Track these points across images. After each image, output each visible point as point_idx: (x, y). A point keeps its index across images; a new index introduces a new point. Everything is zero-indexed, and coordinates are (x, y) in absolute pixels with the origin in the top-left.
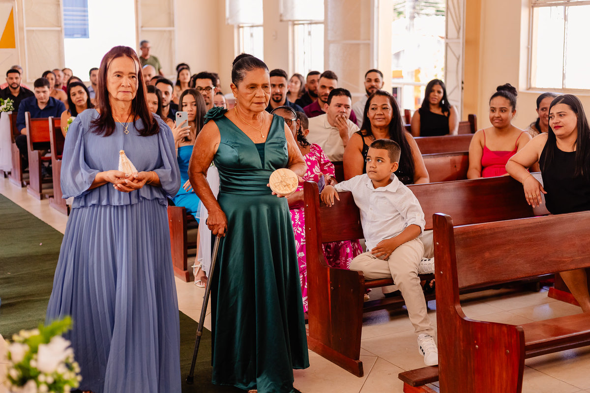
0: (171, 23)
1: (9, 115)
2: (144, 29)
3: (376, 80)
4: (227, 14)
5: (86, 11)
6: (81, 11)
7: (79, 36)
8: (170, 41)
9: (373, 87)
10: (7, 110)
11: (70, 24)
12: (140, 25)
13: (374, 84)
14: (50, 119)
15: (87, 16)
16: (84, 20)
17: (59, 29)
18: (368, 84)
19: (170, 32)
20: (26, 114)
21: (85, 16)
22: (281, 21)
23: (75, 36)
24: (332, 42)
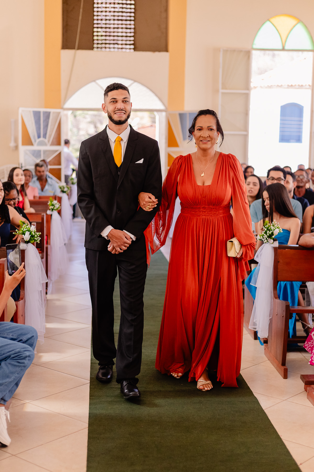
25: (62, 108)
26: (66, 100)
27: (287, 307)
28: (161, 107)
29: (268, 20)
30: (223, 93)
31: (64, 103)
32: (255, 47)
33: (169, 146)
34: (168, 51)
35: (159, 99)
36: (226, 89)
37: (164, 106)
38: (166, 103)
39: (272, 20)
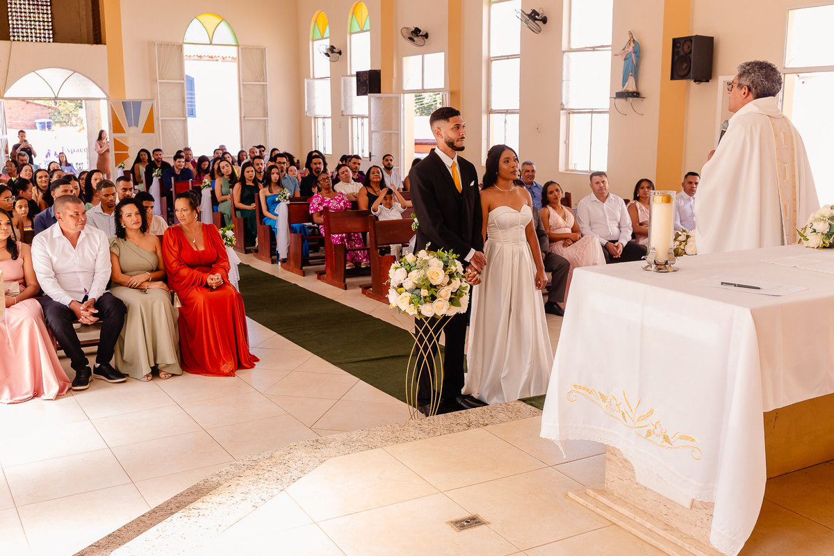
0: (266, 114)
1: (159, 179)
2: (246, 118)
4: (306, 110)
8: (265, 127)
10: (157, 176)
12: (243, 116)
15: (194, 98)
17: (184, 119)
19: (265, 120)
20: (172, 178)
22: (342, 116)
24: (374, 132)
25: (3, 98)
26: (5, 89)
27: (302, 236)
28: (104, 96)
29: (196, 18)
30: (160, 83)
31: (4, 92)
32: (185, 41)
33: (114, 132)
34: (105, 44)
35: (100, 88)
36: (163, 79)
37: (106, 94)
38: (108, 92)
39: (199, 17)
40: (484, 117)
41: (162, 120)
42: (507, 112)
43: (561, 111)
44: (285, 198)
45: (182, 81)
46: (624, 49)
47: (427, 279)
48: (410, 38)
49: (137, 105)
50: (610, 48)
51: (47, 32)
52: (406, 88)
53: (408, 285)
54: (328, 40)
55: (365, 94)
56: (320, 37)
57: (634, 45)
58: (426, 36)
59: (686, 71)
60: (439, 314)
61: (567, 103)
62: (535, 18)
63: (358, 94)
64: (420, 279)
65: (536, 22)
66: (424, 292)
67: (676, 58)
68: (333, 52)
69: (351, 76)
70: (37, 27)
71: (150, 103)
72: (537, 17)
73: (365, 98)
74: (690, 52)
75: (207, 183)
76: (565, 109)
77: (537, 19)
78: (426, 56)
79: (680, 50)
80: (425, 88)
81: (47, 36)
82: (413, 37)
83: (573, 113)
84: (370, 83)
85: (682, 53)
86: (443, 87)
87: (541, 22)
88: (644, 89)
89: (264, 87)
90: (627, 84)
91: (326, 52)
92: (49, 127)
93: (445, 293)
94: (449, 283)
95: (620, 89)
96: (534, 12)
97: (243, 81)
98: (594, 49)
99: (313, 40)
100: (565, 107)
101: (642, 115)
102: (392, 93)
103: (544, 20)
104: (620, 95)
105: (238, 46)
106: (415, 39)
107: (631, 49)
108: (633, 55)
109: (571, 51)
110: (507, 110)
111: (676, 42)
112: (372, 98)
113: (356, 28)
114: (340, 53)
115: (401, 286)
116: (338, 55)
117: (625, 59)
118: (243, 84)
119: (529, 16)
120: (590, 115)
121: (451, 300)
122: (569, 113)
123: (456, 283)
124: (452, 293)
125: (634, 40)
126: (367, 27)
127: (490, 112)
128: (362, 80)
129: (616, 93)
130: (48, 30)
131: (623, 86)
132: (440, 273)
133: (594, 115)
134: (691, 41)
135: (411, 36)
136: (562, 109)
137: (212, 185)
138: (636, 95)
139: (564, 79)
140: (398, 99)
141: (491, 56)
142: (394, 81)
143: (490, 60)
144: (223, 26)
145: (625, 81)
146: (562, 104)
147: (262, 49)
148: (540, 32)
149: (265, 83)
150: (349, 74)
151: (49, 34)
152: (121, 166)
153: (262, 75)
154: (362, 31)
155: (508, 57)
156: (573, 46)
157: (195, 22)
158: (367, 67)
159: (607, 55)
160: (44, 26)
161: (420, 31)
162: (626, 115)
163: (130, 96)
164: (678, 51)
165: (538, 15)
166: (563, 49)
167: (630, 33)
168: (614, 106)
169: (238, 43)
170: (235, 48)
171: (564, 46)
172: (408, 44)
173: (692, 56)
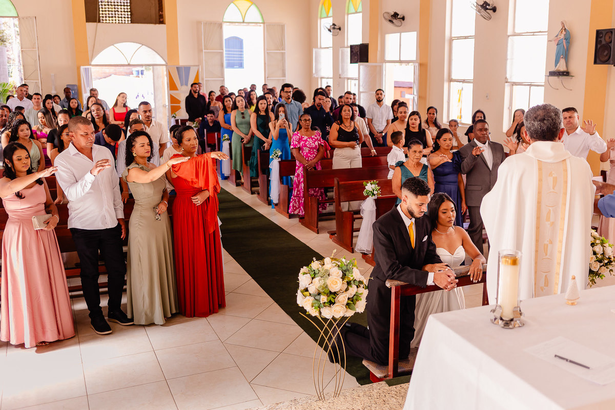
0: (284, 75)
1: (197, 130)
2: (269, 78)
3: (381, 94)
4: (314, 72)
5: (242, 51)
6: (239, 51)
7: (237, 67)
9: (379, 97)
11: (231, 60)
12: (266, 77)
13: (380, 96)
14: (216, 134)
15: (243, 55)
16: (241, 57)
17: (222, 79)
18: (377, 97)
20: (205, 130)
21: (241, 55)
22: (340, 78)
23: (235, 67)
24: (363, 92)
25: (91, 65)
26: (92, 58)
27: (288, 187)
28: (164, 63)
29: (232, 2)
30: (205, 52)
31: (92, 60)
32: (224, 20)
33: (171, 89)
34: (165, 24)
35: (161, 57)
36: (207, 49)
37: (165, 61)
38: (166, 60)
39: (234, 2)
40: (446, 85)
41: (206, 80)
42: (464, 81)
43: (506, 84)
44: (277, 156)
45: (221, 51)
46: (557, 36)
47: (326, 287)
48: (390, 21)
49: (187, 69)
50: (547, 33)
51: (126, 13)
52: (387, 58)
53: (312, 290)
54: (332, 18)
55: (356, 62)
56: (326, 16)
57: (565, 33)
58: (403, 18)
59: (606, 58)
60: (338, 316)
61: (511, 77)
62: (487, 9)
63: (351, 62)
64: (320, 286)
65: (487, 11)
66: (324, 299)
67: (599, 46)
68: (334, 28)
69: (347, 47)
70: (120, 10)
71: (197, 68)
72: (488, 7)
73: (356, 65)
74: (611, 42)
75: (227, 137)
76: (509, 82)
77: (488, 9)
78: (402, 34)
79: (603, 39)
80: (402, 59)
81: (126, 16)
82: (392, 20)
83: (516, 85)
84: (360, 54)
85: (604, 42)
86: (415, 59)
87: (492, 11)
88: (573, 69)
89: (283, 54)
90: (558, 65)
91: (329, 28)
92: (142, 74)
93: (343, 298)
94: (347, 290)
95: (553, 69)
96: (486, 3)
97: (267, 50)
98: (533, 33)
99: (321, 18)
100: (509, 81)
101: (571, 90)
102: (376, 62)
103: (494, 10)
104: (552, 74)
105: (264, 23)
106: (394, 21)
107: (562, 36)
108: (564, 41)
109: (515, 35)
110: (464, 80)
111: (599, 33)
112: (361, 67)
113: (352, 10)
114: (340, 29)
115: (306, 290)
116: (338, 30)
117: (557, 45)
118: (267, 53)
119: (482, 6)
120: (528, 87)
121: (348, 304)
122: (513, 85)
123: (353, 290)
124: (349, 299)
125: (565, 29)
126: (360, 9)
127: (451, 80)
128: (354, 52)
129: (550, 72)
130: (127, 12)
131: (556, 66)
132: (338, 282)
133: (532, 87)
134: (612, 32)
135: (390, 19)
136: (507, 82)
137: (230, 139)
138: (566, 74)
139: (509, 57)
140: (381, 68)
141: (453, 36)
142: (379, 53)
143: (451, 40)
144: (253, 8)
145: (557, 62)
146: (506, 78)
147: (282, 26)
148: (490, 19)
149: (284, 51)
150: (346, 46)
151: (128, 15)
152: (174, 116)
153: (282, 45)
154: (356, 12)
155: (466, 38)
156: (517, 31)
157: (232, 5)
158: (358, 41)
159: (544, 39)
160: (124, 9)
161: (398, 15)
162: (558, 89)
163: (182, 63)
164: (601, 41)
165: (489, 5)
166: (509, 34)
167: (563, 23)
168: (547, 81)
169: (263, 20)
170: (262, 25)
171: (510, 32)
172: (390, 24)
173: (612, 45)
